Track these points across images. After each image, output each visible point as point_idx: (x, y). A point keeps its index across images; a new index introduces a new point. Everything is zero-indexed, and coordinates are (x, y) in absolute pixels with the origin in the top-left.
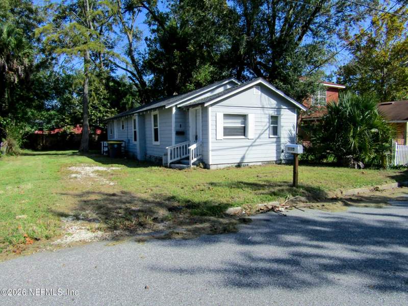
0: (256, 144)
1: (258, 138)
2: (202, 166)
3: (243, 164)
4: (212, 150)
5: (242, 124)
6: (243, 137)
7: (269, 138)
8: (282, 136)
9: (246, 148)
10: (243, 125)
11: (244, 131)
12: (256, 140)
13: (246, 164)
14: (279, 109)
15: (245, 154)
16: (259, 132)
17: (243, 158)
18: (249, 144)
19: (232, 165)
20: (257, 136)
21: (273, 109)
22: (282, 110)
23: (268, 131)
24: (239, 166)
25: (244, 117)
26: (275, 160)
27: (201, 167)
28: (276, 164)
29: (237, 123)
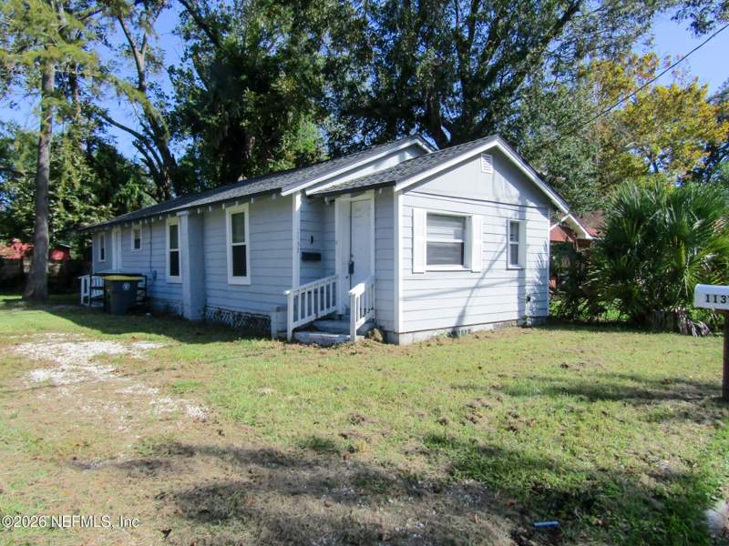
0: (484, 282)
1: (488, 270)
2: (381, 339)
3: (461, 329)
4: (405, 299)
5: (457, 238)
6: (459, 267)
7: (508, 269)
8: (528, 265)
9: (467, 293)
10: (460, 241)
11: (459, 254)
12: (484, 274)
13: (467, 328)
14: (522, 208)
15: (465, 307)
16: (491, 256)
17: (462, 316)
18: (473, 283)
19: (443, 331)
20: (486, 267)
21: (514, 208)
22: (528, 209)
23: (504, 255)
24: (454, 334)
25: (462, 221)
26: (516, 317)
27: (378, 341)
28: (518, 326)
29: (447, 236)
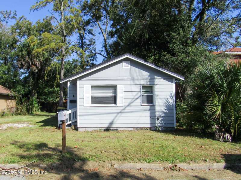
0: (125, 111)
1: (128, 106)
3: (112, 128)
4: (80, 116)
6: (113, 105)
7: (141, 106)
8: (157, 104)
9: (115, 115)
10: (114, 95)
11: (114, 100)
12: (126, 108)
13: (116, 128)
14: (152, 80)
15: (113, 120)
16: (130, 100)
17: (111, 123)
18: (119, 111)
19: (100, 128)
20: (127, 104)
21: (148, 80)
22: (156, 80)
23: (139, 100)
24: (107, 129)
25: (115, 87)
26: (149, 126)
27: (72, 129)
28: (150, 130)
29: (109, 93)
